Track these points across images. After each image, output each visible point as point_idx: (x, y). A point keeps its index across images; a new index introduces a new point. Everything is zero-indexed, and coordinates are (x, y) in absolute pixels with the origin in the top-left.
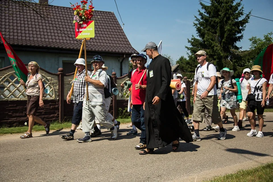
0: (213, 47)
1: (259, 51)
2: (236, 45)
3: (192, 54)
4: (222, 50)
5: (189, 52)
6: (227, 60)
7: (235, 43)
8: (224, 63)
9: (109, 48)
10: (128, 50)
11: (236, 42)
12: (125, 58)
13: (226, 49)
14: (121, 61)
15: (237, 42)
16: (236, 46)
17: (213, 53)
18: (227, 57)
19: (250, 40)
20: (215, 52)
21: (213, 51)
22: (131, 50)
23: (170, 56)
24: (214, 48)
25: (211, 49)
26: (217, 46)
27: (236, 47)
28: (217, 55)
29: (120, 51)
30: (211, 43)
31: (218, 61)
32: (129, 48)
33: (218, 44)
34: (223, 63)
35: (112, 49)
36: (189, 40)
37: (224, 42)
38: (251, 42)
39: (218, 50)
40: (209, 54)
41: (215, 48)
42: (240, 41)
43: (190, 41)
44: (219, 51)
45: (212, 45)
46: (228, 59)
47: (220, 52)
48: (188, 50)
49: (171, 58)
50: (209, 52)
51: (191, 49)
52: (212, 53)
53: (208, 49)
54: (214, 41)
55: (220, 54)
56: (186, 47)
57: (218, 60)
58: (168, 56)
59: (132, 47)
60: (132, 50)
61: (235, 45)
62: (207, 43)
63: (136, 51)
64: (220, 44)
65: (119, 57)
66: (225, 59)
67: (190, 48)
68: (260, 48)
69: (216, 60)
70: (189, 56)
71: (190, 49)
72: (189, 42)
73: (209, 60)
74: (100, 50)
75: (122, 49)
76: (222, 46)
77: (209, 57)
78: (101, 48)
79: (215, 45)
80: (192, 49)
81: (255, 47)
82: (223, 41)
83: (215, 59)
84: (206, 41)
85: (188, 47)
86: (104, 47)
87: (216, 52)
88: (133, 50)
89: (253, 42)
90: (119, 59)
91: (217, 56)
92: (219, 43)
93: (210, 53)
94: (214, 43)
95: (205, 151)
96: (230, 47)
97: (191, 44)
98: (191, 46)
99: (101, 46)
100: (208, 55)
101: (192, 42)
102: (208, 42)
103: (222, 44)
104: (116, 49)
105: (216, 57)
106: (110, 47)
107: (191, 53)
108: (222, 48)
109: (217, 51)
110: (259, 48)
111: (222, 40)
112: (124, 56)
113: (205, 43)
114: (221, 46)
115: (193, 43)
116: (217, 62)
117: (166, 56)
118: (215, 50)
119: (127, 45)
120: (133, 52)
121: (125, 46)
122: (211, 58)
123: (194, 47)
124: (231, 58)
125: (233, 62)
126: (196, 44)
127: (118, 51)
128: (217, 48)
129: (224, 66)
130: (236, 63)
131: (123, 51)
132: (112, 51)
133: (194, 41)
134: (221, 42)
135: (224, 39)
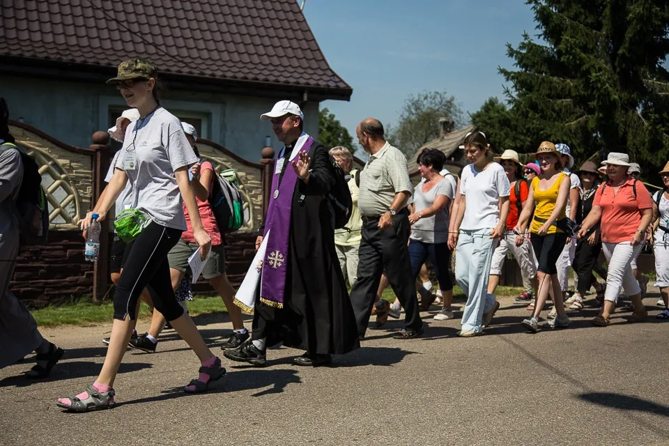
0: (588, 72)
2: (662, 66)
3: (517, 92)
4: (618, 84)
5: (511, 84)
6: (630, 113)
7: (660, 60)
8: (621, 125)
9: (256, 71)
10: (316, 77)
11: (663, 58)
12: (305, 102)
13: (630, 81)
15: (667, 56)
16: (665, 70)
17: (585, 90)
18: (634, 105)
20: (593, 89)
21: (587, 84)
22: (325, 78)
23: (453, 99)
24: (590, 75)
25: (581, 78)
26: (600, 69)
28: (599, 96)
29: (292, 80)
30: (581, 59)
31: (602, 118)
32: (320, 72)
33: (606, 63)
34: (618, 124)
35: (266, 72)
36: (512, 50)
37: (623, 54)
39: (604, 84)
40: (574, 94)
41: (594, 74)
43: (516, 52)
44: (607, 85)
45: (584, 68)
46: (634, 112)
47: (610, 89)
48: (507, 80)
49: (455, 102)
50: (576, 87)
51: (517, 79)
52: (582, 92)
53: (572, 77)
54: (592, 52)
55: (609, 95)
56: (503, 71)
57: (601, 115)
58: (445, 96)
59: (329, 69)
60: (329, 79)
61: (659, 66)
62: (568, 58)
63: (341, 81)
64: (612, 61)
66: (627, 111)
67: (515, 73)
69: (596, 115)
70: (510, 99)
71: (513, 78)
72: (511, 55)
73: (573, 113)
74: (229, 74)
75: (299, 76)
76: (618, 70)
77: (574, 104)
79: (593, 66)
80: (520, 79)
82: (620, 52)
83: (591, 112)
84: (565, 54)
85: (509, 71)
87: (597, 87)
88: (333, 78)
91: (598, 102)
92: (608, 59)
93: (578, 91)
94: (589, 60)
95: (537, 404)
96: (644, 72)
97: (517, 62)
98: (518, 69)
99: (232, 64)
100: (571, 97)
101: (521, 53)
102: (570, 54)
103: (616, 64)
104: (278, 74)
105: (595, 103)
106: (261, 67)
107: (517, 90)
108: (616, 77)
109: (599, 85)
111: (618, 49)
112: (302, 96)
113: (562, 59)
114: (614, 68)
115: (523, 58)
116: (599, 120)
117: (441, 97)
118: (593, 82)
119: (313, 61)
120: (332, 84)
121: (307, 66)
122: (580, 108)
123: (526, 70)
124: (646, 107)
125: (652, 120)
126: (534, 63)
127: (285, 79)
128: (598, 74)
129: (621, 133)
130: (660, 125)
131: (302, 81)
132: (268, 80)
133: (528, 52)
134: (613, 57)
135: (625, 48)
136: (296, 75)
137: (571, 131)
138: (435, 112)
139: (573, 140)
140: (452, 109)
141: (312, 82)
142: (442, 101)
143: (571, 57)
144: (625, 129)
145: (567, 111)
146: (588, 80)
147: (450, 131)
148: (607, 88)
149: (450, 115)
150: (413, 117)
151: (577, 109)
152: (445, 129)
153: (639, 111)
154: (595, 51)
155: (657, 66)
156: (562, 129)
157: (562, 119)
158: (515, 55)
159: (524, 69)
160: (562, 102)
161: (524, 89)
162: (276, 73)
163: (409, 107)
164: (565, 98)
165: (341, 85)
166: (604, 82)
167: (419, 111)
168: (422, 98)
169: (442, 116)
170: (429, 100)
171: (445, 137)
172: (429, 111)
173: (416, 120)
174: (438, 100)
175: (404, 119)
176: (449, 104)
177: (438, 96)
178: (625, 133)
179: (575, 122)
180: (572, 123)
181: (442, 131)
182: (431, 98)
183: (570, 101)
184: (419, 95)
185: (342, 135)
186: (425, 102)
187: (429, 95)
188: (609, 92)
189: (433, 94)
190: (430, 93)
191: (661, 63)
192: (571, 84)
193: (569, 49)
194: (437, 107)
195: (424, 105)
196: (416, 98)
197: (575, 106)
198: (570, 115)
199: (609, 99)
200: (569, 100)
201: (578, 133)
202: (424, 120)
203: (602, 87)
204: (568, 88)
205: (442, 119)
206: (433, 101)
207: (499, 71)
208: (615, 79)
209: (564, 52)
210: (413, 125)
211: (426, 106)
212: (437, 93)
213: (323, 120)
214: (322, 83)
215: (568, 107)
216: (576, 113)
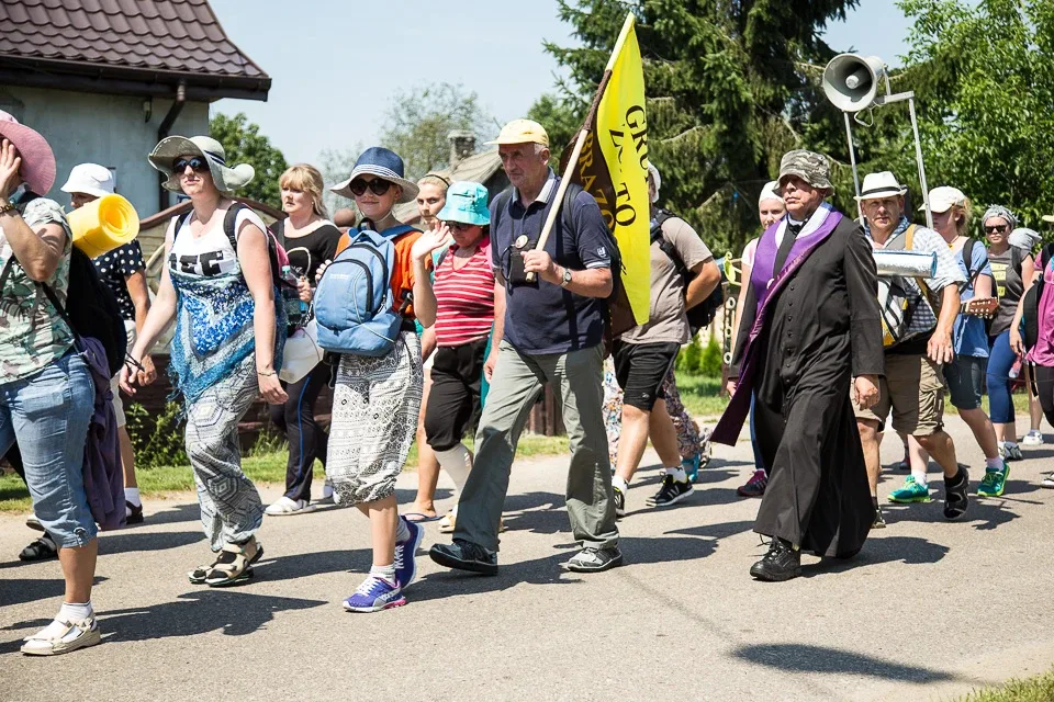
0: (699, 50)
1: (946, 75)
2: (822, 38)
3: (579, 85)
4: (751, 69)
5: (567, 71)
6: (772, 121)
7: (817, 29)
8: (758, 143)
9: (82, 44)
10: (201, 55)
11: (822, 23)
12: (182, 103)
13: (770, 60)
14: (159, 118)
15: (828, 20)
16: (826, 46)
17: (698, 82)
18: (777, 106)
19: (908, 10)
20: (709, 80)
21: (699, 70)
22: (219, 57)
23: (475, 97)
24: (704, 53)
25: (688, 59)
26: (720, 45)
27: (822, 46)
28: (721, 93)
29: (153, 61)
30: (688, 25)
31: (725, 131)
32: (209, 46)
33: (730, 33)
34: (752, 143)
35: (102, 46)
36: (566, 8)
37: (758, 18)
38: (913, 20)
39: (727, 72)
40: (675, 88)
41: (710, 56)
42: (843, 14)
43: (574, 12)
44: (734, 75)
45: (694, 41)
46: (779, 120)
47: (739, 81)
48: (561, 62)
49: (479, 103)
50: (680, 75)
51: (578, 61)
52: (691, 85)
53: (673, 58)
54: (706, 14)
55: (737, 92)
56: (551, 48)
57: (725, 127)
58: (462, 90)
59: (226, 40)
60: (225, 59)
61: (818, 39)
62: (667, 25)
63: (250, 63)
64: (741, 29)
65: (149, 97)
66: (765, 121)
67: (572, 51)
68: (953, 55)
69: (717, 126)
70: (567, 96)
71: (570, 60)
72: (566, 17)
73: (678, 121)
74: (27, 49)
75: (167, 53)
76: (748, 45)
77: (679, 107)
78: (54, 41)
79: (709, 38)
80: (584, 61)
81: (932, 51)
82: (753, 11)
83: (707, 120)
84: (660, 17)
85: (562, 47)
86: (71, 33)
87: (717, 79)
88: (236, 58)
89: (923, 21)
90: (147, 107)
91: (720, 103)
92: (733, 25)
93: (683, 82)
94: (703, 28)
96: (794, 49)
97: (576, 29)
98: (579, 44)
99: (33, 29)
100: (674, 94)
101: (582, 14)
102: (670, 17)
103: (748, 32)
104: (127, 49)
105: (714, 105)
106: (92, 35)
107: (578, 81)
108: (747, 58)
109: (720, 75)
110: (945, 59)
111: (748, 9)
112: (175, 91)
113: (657, 26)
114: (743, 41)
115: (585, 23)
116: (721, 135)
117: (453, 93)
118: (709, 68)
119: (196, 25)
120: (233, 70)
121: (183, 33)
122: (688, 113)
123: (593, 45)
124: (796, 111)
125: (807, 134)
126: (606, 32)
127: (139, 60)
128: (718, 55)
129: (757, 158)
130: (822, 143)
131: (174, 63)
132: (105, 61)
133: (596, 11)
134: (741, 21)
135: (761, 6)
136: (161, 51)
137: (671, 154)
138: (443, 120)
139: (675, 169)
140: (474, 115)
141: (193, 65)
142: (456, 100)
143: (672, 22)
144: (764, 152)
145: (666, 120)
146: (700, 65)
147: (467, 156)
148: (734, 79)
149: (471, 125)
150: (405, 131)
151: (683, 115)
152: (459, 152)
153: (787, 117)
154: (709, 11)
155: (814, 39)
156: (656, 149)
157: (657, 132)
158: (572, 16)
159: (589, 44)
160: (657, 102)
161: (590, 80)
162: (123, 48)
163: (396, 111)
164: (661, 95)
165: (251, 71)
166: (728, 68)
167: (415, 118)
168: (420, 95)
169: (457, 128)
170: (432, 97)
171: (460, 167)
172: (432, 118)
173: (411, 135)
174: (448, 98)
175: (388, 133)
176: (469, 106)
177: (449, 92)
178: (765, 157)
179: (680, 137)
180: (673, 140)
181: (454, 154)
182: (435, 94)
183: (671, 101)
184: (415, 90)
185: (273, 163)
186: (425, 102)
187: (431, 89)
188: (736, 86)
189: (438, 86)
190: (433, 85)
191: (819, 33)
192: (672, 70)
193: (667, 8)
194: (447, 112)
195: (423, 108)
196: (409, 95)
197: (678, 110)
198: (671, 125)
199: (739, 98)
200: (668, 99)
201: (684, 158)
202: (425, 134)
203: (724, 78)
204: (666, 77)
205: (454, 134)
206: (440, 100)
207: (545, 48)
208: (746, 61)
209: (658, 13)
210: (404, 144)
211: (427, 110)
212: (447, 85)
213: (238, 134)
214: (213, 68)
215: (668, 110)
216: (682, 122)
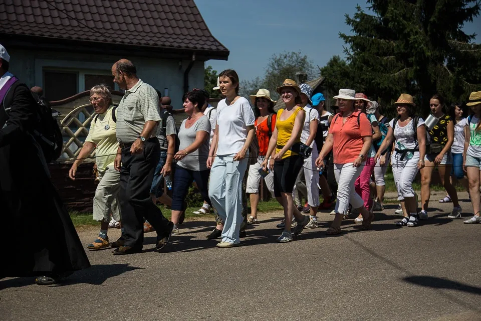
0: (408, 35)
2: (462, 30)
3: (354, 52)
4: (430, 43)
5: (349, 45)
6: (439, 66)
7: (460, 26)
8: (433, 75)
9: (156, 39)
10: (201, 42)
11: (461, 23)
12: (194, 62)
13: (438, 40)
14: (185, 68)
15: (464, 22)
16: (463, 33)
17: (406, 49)
18: (441, 60)
20: (411, 47)
21: (407, 45)
22: (209, 43)
23: (306, 57)
24: (410, 37)
25: (402, 39)
26: (417, 33)
27: (461, 33)
28: (416, 54)
29: (183, 45)
30: (403, 25)
31: (419, 70)
32: (204, 39)
33: (420, 28)
34: (430, 75)
35: (163, 39)
36: (349, 19)
37: (434, 22)
40: (396, 52)
41: (412, 37)
42: (471, 19)
43: (352, 21)
44: (422, 45)
45: (406, 31)
46: (442, 65)
47: (425, 48)
48: (346, 42)
49: (307, 60)
50: (398, 46)
51: (354, 41)
52: (403, 51)
53: (395, 39)
55: (423, 53)
56: (343, 36)
57: (418, 68)
58: (300, 55)
59: (211, 36)
60: (211, 43)
61: (459, 30)
62: (394, 25)
63: (221, 45)
64: (425, 26)
65: (181, 60)
66: (436, 64)
67: (351, 37)
69: (415, 68)
70: (349, 56)
71: (350, 41)
72: (349, 23)
75: (188, 42)
76: (429, 33)
77: (397, 60)
78: (137, 37)
79: (412, 30)
80: (356, 41)
82: (432, 20)
83: (410, 65)
85: (347, 35)
86: (144, 34)
87: (415, 47)
88: (215, 43)
90: (180, 64)
91: (416, 58)
92: (422, 25)
93: (399, 49)
94: (409, 25)
96: (448, 35)
97: (353, 28)
98: (354, 34)
100: (395, 55)
101: (356, 22)
102: (395, 21)
103: (428, 28)
104: (173, 41)
105: (413, 59)
106: (159, 35)
107: (353, 50)
108: (428, 38)
109: (416, 45)
111: (429, 18)
112: (191, 57)
113: (389, 25)
114: (426, 32)
115: (358, 25)
116: (416, 71)
117: (296, 56)
118: (411, 43)
119: (199, 30)
120: (214, 48)
121: (194, 34)
122: (401, 63)
123: (360, 34)
124: (450, 61)
125: (456, 72)
126: (366, 29)
127: (177, 45)
128: (415, 37)
129: (432, 81)
130: (462, 76)
131: (191, 46)
132: (165, 45)
133: (361, 21)
135: (435, 17)
136: (186, 41)
137: (395, 80)
138: (293, 68)
140: (305, 65)
141: (199, 46)
142: (297, 59)
143: (396, 24)
144: (435, 78)
145: (392, 66)
146: (408, 41)
148: (422, 47)
149: (304, 69)
150: (276, 72)
151: (399, 64)
152: (300, 81)
153: (445, 64)
154: (411, 19)
155: (457, 30)
156: (388, 79)
157: (388, 71)
158: (352, 23)
159: (358, 34)
160: (388, 58)
161: (359, 50)
162: (171, 40)
163: (273, 64)
164: (390, 55)
165: (221, 48)
166: (420, 43)
167: (280, 67)
168: (283, 58)
169: (298, 71)
170: (288, 58)
172: (288, 67)
173: (279, 74)
174: (295, 58)
175: (269, 73)
176: (303, 61)
177: (295, 56)
178: (436, 81)
179: (398, 73)
180: (396, 74)
182: (289, 57)
183: (394, 58)
184: (281, 55)
186: (285, 60)
187: (288, 55)
188: (423, 50)
189: (290, 54)
191: (460, 27)
192: (394, 44)
193: (394, 17)
194: (294, 64)
195: (284, 63)
196: (278, 57)
197: (397, 62)
198: (394, 68)
199: (424, 56)
200: (392, 57)
201: (400, 82)
202: (284, 74)
203: (418, 47)
204: (392, 47)
205: (298, 73)
206: (291, 60)
207: (340, 36)
208: (427, 40)
209: (390, 19)
211: (286, 64)
212: (294, 53)
213: (208, 75)
214: (206, 47)
215: (393, 62)
216: (398, 66)
